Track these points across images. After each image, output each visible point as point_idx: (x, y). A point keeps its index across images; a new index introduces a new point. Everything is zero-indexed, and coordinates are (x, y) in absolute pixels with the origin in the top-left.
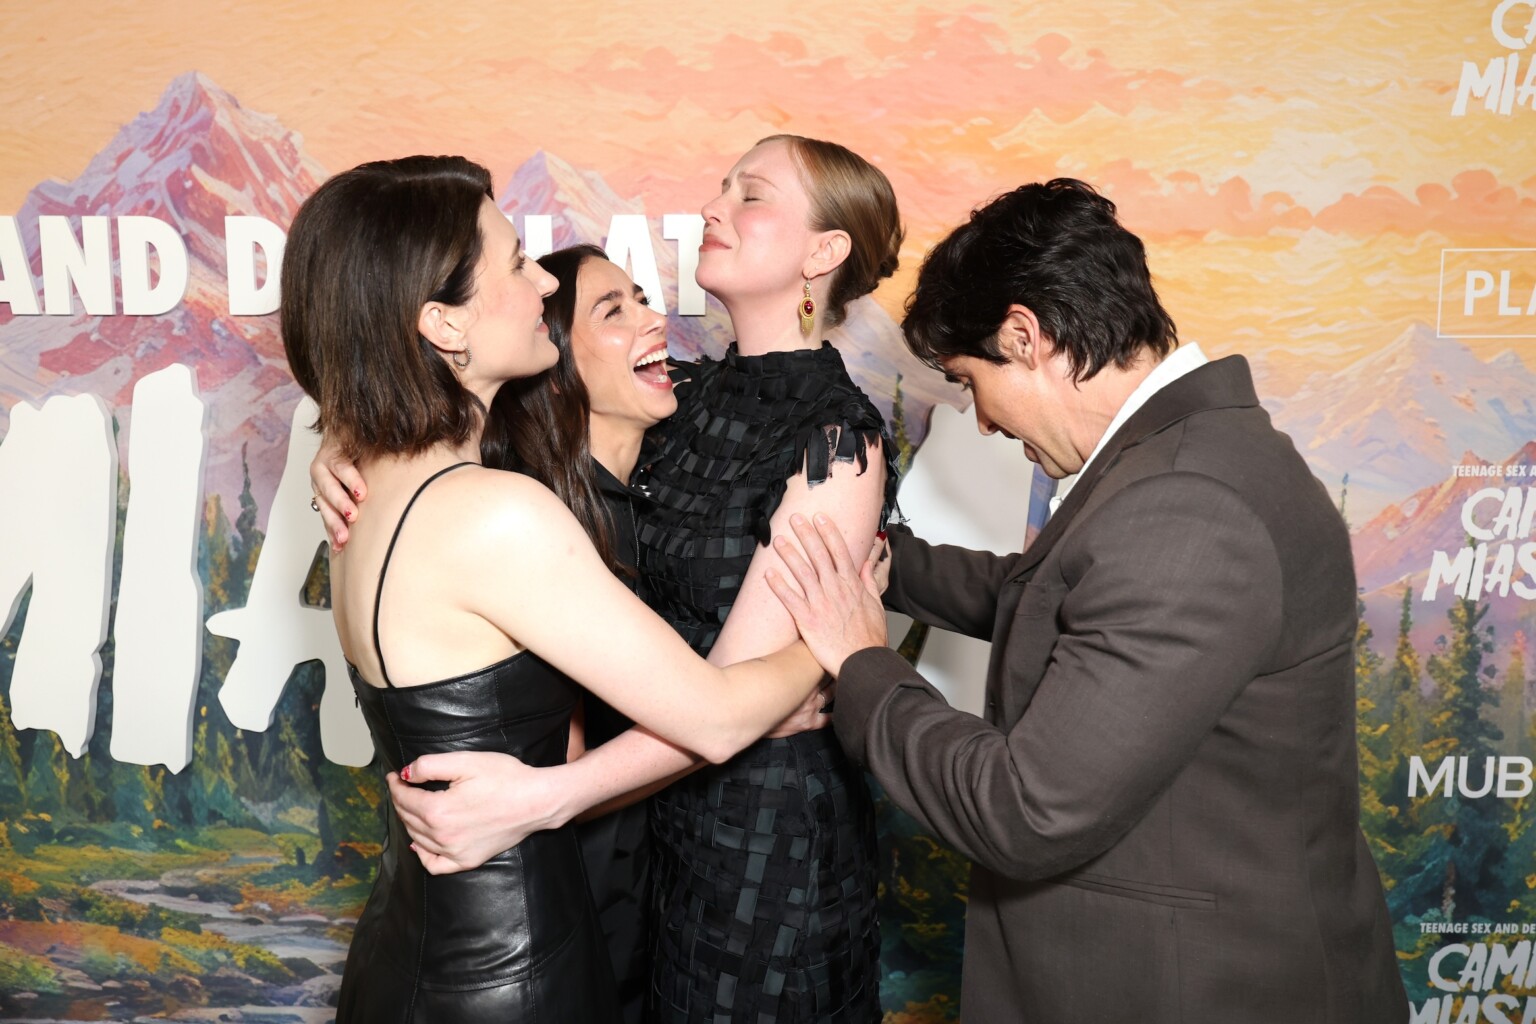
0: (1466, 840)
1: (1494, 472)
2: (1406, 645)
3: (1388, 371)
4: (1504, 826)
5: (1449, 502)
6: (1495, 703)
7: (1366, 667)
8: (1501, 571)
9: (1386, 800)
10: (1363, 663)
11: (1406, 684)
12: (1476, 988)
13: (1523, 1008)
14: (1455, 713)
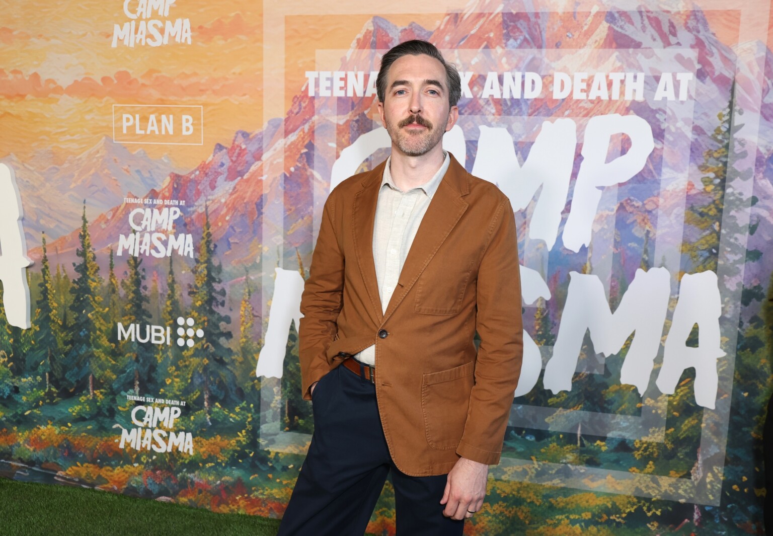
0: (141, 361)
1: (139, 201)
2: (112, 274)
3: (97, 156)
4: (155, 356)
5: (124, 213)
6: (148, 301)
7: (98, 283)
8: (146, 245)
9: (110, 341)
10: (97, 281)
11: (114, 291)
12: (150, 426)
13: (168, 436)
14: (133, 305)
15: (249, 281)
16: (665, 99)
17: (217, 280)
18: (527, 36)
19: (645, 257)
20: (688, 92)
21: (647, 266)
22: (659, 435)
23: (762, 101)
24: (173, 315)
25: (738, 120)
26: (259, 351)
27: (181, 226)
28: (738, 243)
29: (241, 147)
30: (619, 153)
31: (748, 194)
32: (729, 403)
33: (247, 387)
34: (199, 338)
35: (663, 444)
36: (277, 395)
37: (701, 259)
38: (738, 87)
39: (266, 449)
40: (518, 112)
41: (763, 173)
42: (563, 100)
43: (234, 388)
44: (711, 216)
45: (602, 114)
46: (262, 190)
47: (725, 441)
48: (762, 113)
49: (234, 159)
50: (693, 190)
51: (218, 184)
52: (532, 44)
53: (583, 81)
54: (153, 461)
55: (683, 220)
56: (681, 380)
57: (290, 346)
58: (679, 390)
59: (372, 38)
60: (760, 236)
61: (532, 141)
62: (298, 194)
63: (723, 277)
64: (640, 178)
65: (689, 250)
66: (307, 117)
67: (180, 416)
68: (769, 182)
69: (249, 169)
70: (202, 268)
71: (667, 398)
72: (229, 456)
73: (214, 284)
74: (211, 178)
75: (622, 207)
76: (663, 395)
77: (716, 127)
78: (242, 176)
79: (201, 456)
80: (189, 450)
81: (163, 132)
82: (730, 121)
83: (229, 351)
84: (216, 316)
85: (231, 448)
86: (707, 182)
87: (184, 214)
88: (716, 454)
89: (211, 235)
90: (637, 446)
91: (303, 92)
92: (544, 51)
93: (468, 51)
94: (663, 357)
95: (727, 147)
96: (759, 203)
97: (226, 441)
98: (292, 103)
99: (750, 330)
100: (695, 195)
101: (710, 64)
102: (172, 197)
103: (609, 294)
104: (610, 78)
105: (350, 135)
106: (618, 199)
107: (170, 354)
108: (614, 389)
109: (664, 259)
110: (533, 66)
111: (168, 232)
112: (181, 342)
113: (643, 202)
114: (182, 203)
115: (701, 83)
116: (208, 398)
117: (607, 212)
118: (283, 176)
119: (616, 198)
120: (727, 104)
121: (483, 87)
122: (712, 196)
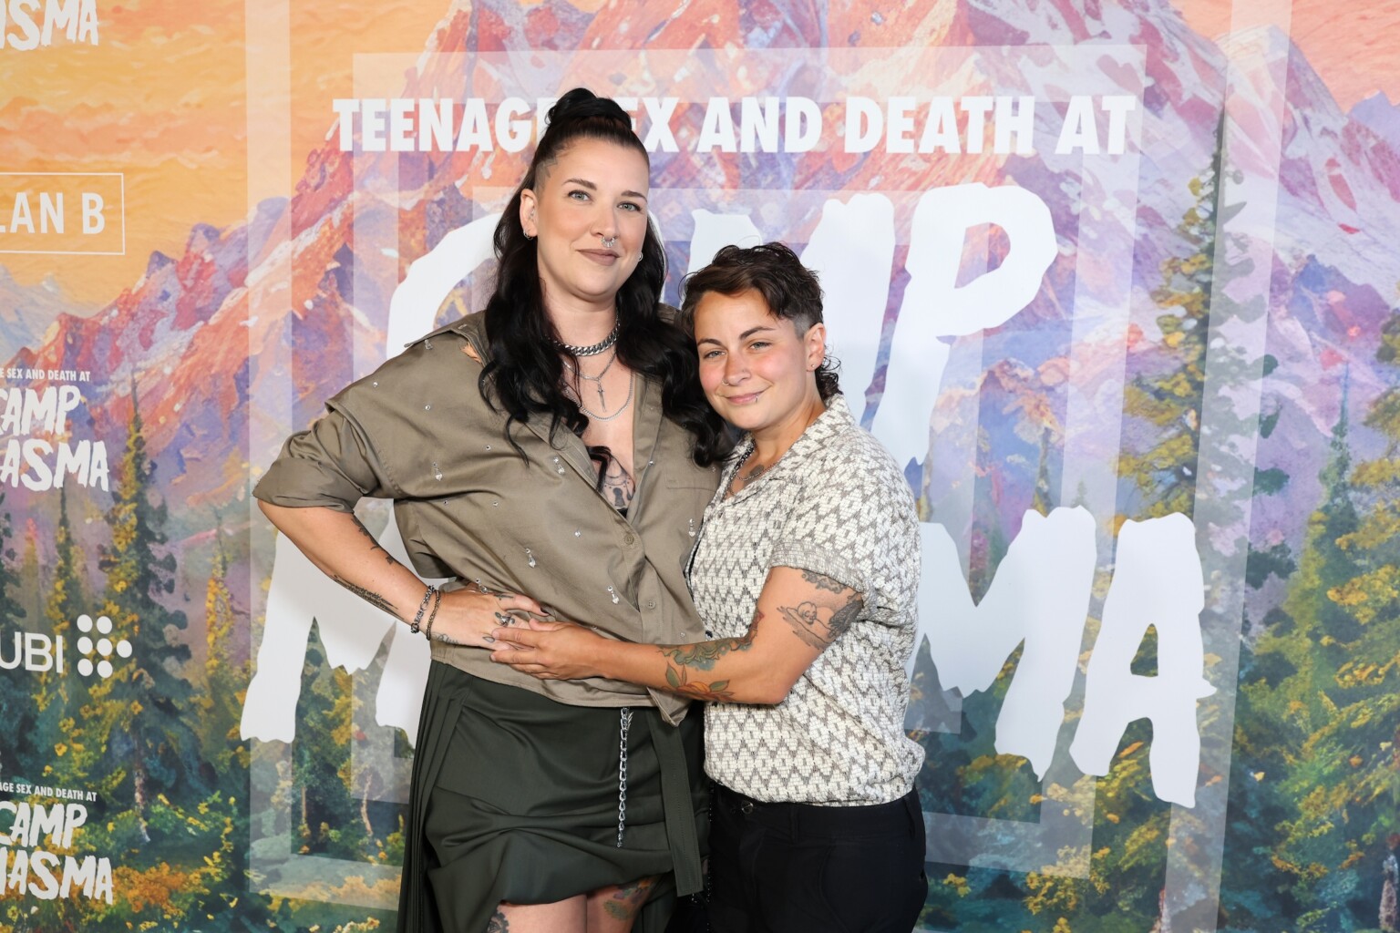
0: (5, 707)
4: (34, 696)
6: (18, 584)
8: (11, 464)
12: (24, 844)
13: (63, 866)
15: (223, 539)
16: (1078, 150)
17: (158, 537)
18: (789, 22)
19: (1042, 484)
20: (1127, 135)
21: (1047, 503)
22: (1077, 863)
23: (1282, 155)
24: (69, 610)
25: (1231, 194)
26: (246, 684)
27: (83, 424)
28: (1236, 455)
29: (203, 259)
30: (985, 265)
31: (1256, 352)
32: (1225, 793)
33: (222, 762)
34: (121, 659)
35: (1088, 881)
36: (285, 779)
37: (1161, 489)
38: (1231, 125)
39: (262, 892)
40: (773, 181)
41: (1287, 307)
42: (866, 154)
43: (195, 764)
44: (1179, 397)
45: (947, 184)
46: (247, 348)
47: (1219, 875)
48: (1282, 178)
49: (189, 283)
50: (1140, 343)
51: (157, 335)
52: (800, 38)
53: (906, 114)
54: (31, 917)
55: (1120, 407)
56: (1122, 746)
57: (309, 674)
58: (1118, 768)
59: (470, 28)
60: (1284, 440)
61: (802, 241)
62: (322, 357)
63: (1206, 527)
64: (1028, 318)
65: (1134, 470)
66: (338, 195)
67: (87, 823)
68: (1299, 325)
69: (220, 304)
70: (127, 512)
71: (1094, 784)
72: (187, 906)
73: (151, 546)
74: (143, 323)
75: (991, 379)
76: (1086, 778)
77: (1186, 208)
78: (206, 319)
79: (130, 906)
80: (104, 893)
81: (44, 229)
82: (1215, 197)
83: (184, 684)
84: (157, 612)
85: (191, 890)
86: (1168, 325)
87: (89, 399)
88: (1198, 903)
89: (143, 443)
90: (1033, 886)
91: (328, 143)
92: (825, 52)
93: (669, 53)
94: (1083, 696)
95: (1210, 251)
96: (1279, 370)
97: (181, 874)
98: (306, 166)
99: (1267, 639)
100: (1145, 353)
101: (1172, 78)
102: (63, 365)
103: (968, 564)
104: (963, 108)
105: (427, 232)
106: (984, 364)
107: (63, 692)
108: (982, 766)
109: (1082, 488)
110: (802, 85)
111: (57, 438)
112: (85, 668)
113: (1035, 369)
114: (85, 376)
115: (1153, 118)
116: (143, 786)
117: (962, 391)
118: (290, 318)
119: (980, 360)
120: (1210, 161)
121: (699, 129)
122: (1181, 355)
